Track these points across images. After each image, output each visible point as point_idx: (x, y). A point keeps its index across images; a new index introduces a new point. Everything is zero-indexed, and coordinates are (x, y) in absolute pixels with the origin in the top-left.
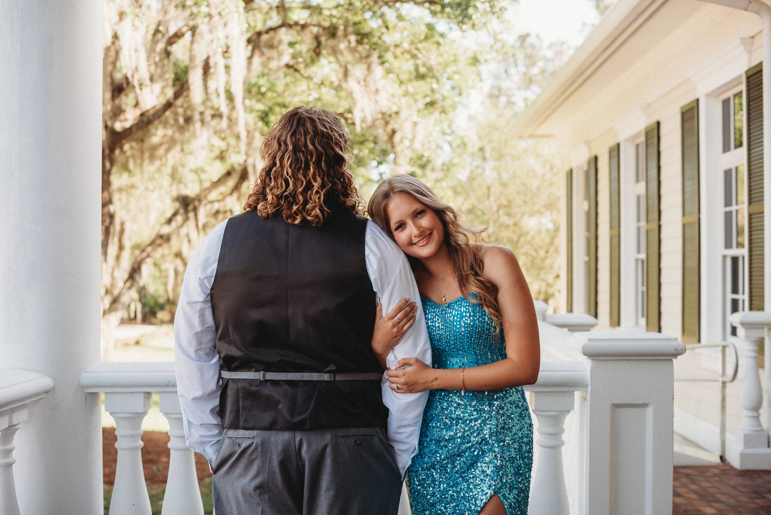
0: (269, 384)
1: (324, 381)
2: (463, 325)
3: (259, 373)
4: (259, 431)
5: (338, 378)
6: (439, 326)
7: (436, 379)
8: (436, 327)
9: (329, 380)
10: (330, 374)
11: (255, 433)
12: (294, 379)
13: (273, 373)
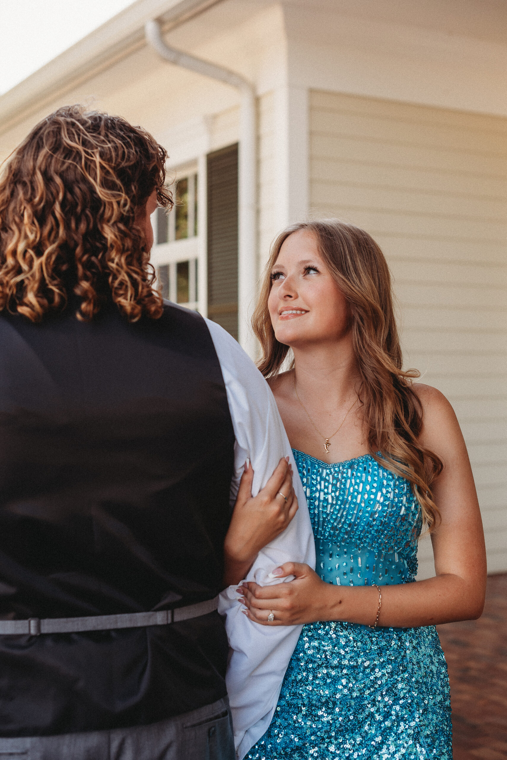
0: (49, 643)
1: (156, 626)
2: (382, 500)
3: (26, 622)
4: (35, 739)
5: (178, 617)
6: (326, 500)
7: (340, 602)
8: (319, 501)
9: (165, 622)
10: (165, 612)
11: (27, 742)
12: (100, 628)
13: (56, 620)
